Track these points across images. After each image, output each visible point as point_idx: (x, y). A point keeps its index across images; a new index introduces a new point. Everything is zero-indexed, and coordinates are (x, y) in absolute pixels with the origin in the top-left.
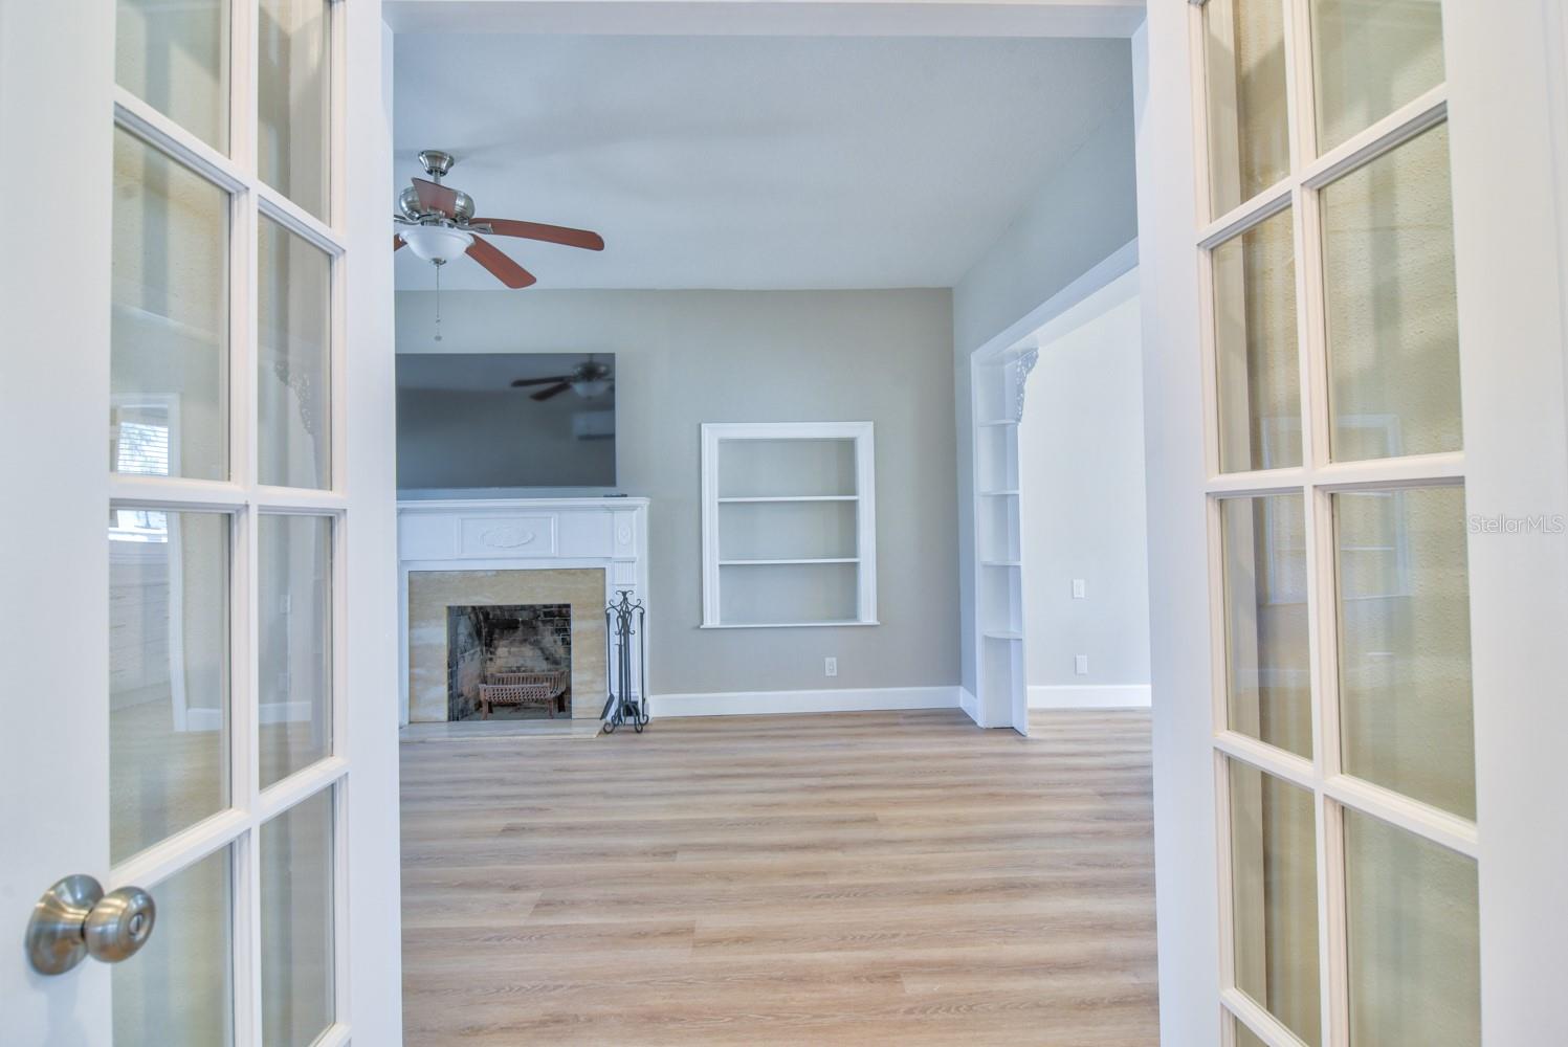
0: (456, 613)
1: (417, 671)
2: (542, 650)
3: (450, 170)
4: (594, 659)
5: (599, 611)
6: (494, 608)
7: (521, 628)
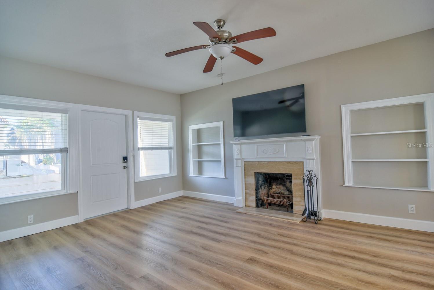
0: (257, 175)
1: (247, 191)
2: (287, 187)
3: (224, 26)
4: (300, 193)
5: (302, 177)
6: (271, 173)
7: (279, 180)
